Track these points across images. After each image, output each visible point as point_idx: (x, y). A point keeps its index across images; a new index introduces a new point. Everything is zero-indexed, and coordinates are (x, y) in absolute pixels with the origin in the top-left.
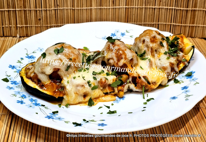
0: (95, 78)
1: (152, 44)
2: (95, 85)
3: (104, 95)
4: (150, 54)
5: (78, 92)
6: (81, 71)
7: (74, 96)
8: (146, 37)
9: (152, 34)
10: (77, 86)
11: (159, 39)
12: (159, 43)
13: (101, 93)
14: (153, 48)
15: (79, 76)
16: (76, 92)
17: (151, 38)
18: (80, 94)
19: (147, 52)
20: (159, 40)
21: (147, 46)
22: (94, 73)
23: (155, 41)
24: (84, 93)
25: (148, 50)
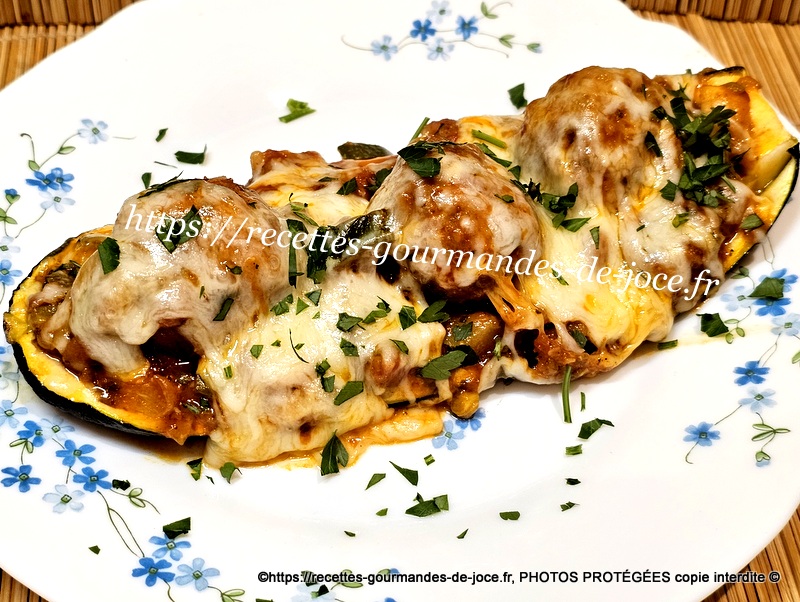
0: (349, 348)
1: (608, 151)
2: (352, 379)
3: (391, 412)
4: (599, 199)
5: (274, 418)
6: (285, 310)
7: (256, 431)
8: (580, 119)
9: (609, 97)
10: (271, 390)
11: (642, 121)
12: (638, 140)
13: (379, 409)
14: (612, 169)
15: (278, 344)
16: (263, 417)
17: (606, 119)
18: (285, 423)
19: (585, 192)
20: (640, 127)
21: (586, 163)
22: (346, 323)
23: (623, 136)
24: (303, 419)
25: (591, 182)
